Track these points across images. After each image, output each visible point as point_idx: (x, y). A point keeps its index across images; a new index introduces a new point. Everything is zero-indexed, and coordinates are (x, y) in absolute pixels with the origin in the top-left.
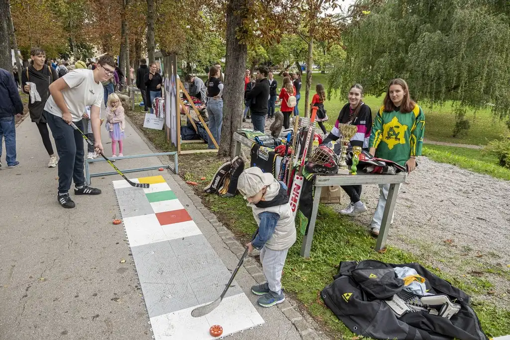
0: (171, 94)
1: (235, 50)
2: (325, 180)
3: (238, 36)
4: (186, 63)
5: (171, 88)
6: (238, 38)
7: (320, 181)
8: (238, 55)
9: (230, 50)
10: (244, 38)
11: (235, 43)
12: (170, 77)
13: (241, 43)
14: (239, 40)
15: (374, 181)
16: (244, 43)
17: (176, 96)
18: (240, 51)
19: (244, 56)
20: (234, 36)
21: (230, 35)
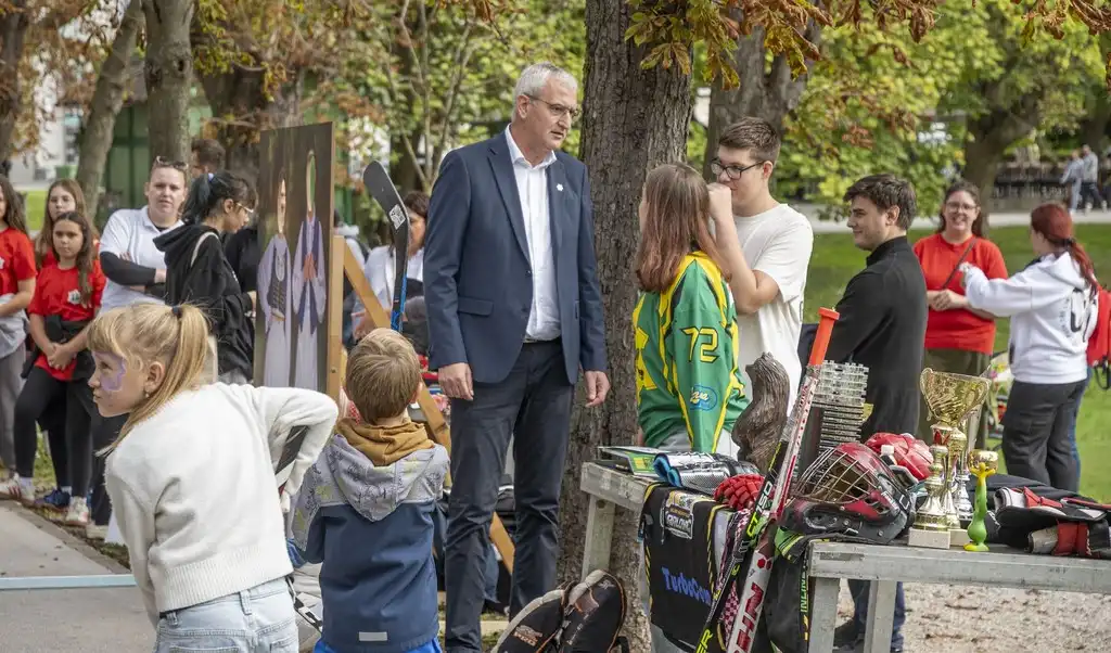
0: (297, 320)
1: (624, 94)
2: (847, 557)
3: (640, 33)
4: (381, 137)
5: (295, 288)
6: (638, 41)
7: (824, 556)
8: (641, 118)
9: (602, 97)
10: (669, 39)
11: (624, 61)
12: (292, 235)
13: (653, 63)
14: (648, 47)
15: (1056, 578)
16: (667, 63)
17: (321, 327)
18: (650, 99)
19: (674, 124)
20: (621, 29)
21: (603, 24)
